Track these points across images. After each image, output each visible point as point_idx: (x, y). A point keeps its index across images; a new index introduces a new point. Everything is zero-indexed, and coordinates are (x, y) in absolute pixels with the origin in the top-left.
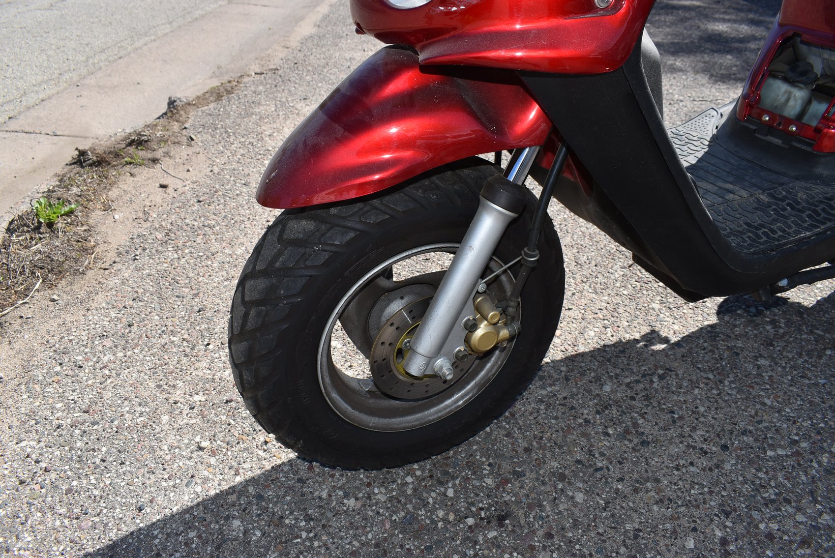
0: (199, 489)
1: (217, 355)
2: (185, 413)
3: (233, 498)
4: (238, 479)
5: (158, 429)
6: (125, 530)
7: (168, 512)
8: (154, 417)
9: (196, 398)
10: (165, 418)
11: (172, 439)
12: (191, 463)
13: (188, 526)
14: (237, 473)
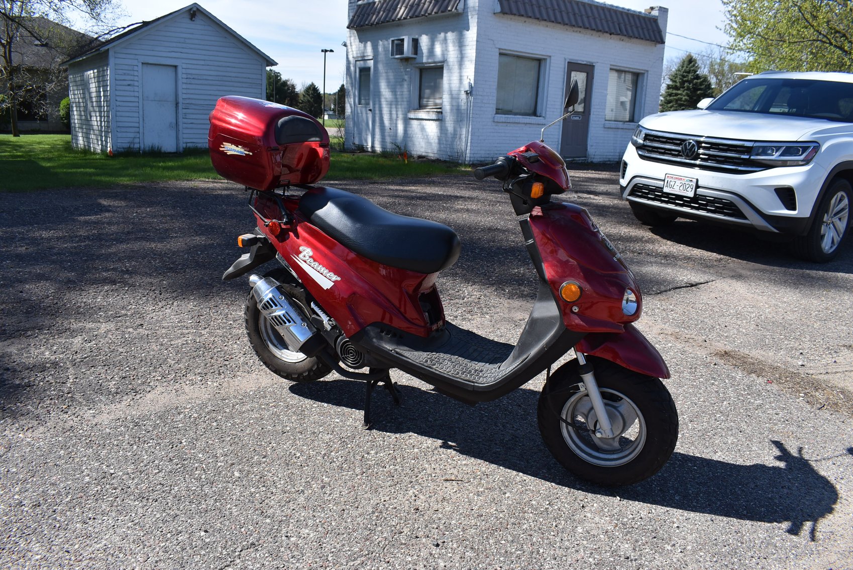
0: (686, 515)
1: (647, 563)
2: (678, 545)
3: (673, 505)
4: (668, 509)
5: (695, 545)
6: (721, 518)
7: (701, 514)
8: (694, 552)
9: (669, 548)
10: (689, 548)
11: (690, 538)
12: (684, 524)
13: (695, 507)
14: (667, 511)
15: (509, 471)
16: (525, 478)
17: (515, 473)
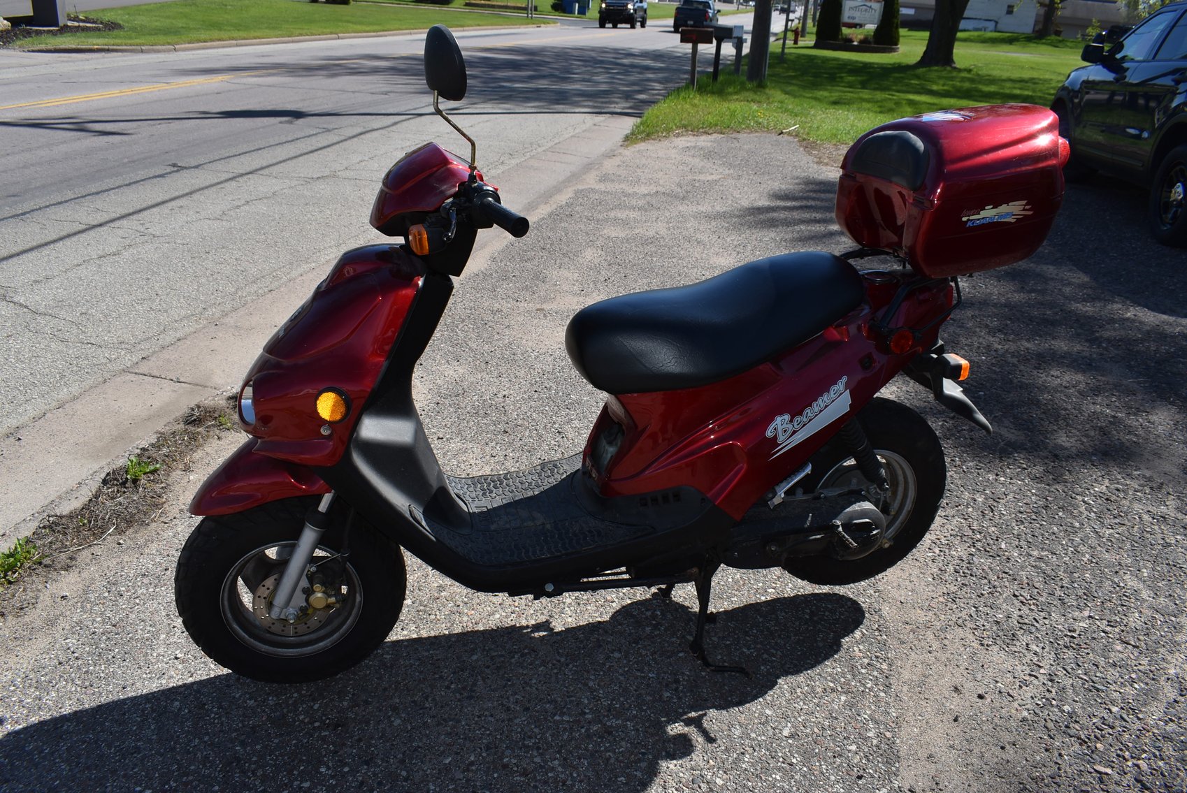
0: (164, 682)
6: (111, 698)
12: (166, 666)
15: (432, 634)
16: (405, 632)
17: (424, 634)
